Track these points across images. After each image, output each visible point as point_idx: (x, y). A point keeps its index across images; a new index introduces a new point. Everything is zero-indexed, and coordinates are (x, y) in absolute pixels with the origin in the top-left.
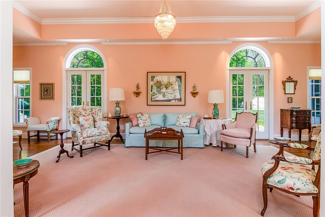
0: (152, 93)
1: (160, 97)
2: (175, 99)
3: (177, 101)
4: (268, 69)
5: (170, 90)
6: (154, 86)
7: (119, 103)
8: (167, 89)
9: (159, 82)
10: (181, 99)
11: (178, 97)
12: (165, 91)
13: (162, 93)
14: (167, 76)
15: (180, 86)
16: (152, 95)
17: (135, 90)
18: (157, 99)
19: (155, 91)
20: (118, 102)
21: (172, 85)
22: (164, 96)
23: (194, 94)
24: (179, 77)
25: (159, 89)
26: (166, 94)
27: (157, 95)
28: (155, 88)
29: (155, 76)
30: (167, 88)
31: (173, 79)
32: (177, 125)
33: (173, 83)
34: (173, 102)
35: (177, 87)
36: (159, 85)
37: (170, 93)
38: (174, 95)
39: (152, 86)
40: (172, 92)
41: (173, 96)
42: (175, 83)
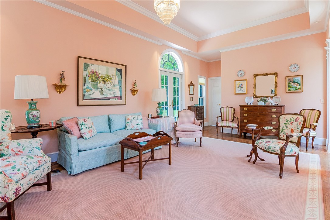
0: (85, 87)
1: (96, 94)
2: (115, 98)
3: (117, 99)
4: (181, 73)
5: (108, 85)
6: (87, 78)
7: (36, 103)
8: (105, 84)
9: (95, 73)
10: (121, 96)
11: (118, 94)
12: (102, 86)
13: (99, 89)
14: (105, 67)
15: (120, 81)
16: (85, 91)
17: (56, 81)
18: (93, 97)
19: (90, 86)
20: (34, 102)
21: (111, 79)
22: (102, 92)
23: (134, 92)
24: (119, 71)
25: (95, 83)
26: (103, 89)
27: (93, 91)
28: (89, 80)
29: (90, 65)
30: (105, 82)
31: (112, 71)
32: (128, 128)
33: (112, 77)
34: (113, 101)
35: (117, 83)
36: (95, 77)
37: (108, 89)
38: (114, 91)
39: (85, 78)
40: (111, 88)
41: (112, 93)
42: (114, 77)
